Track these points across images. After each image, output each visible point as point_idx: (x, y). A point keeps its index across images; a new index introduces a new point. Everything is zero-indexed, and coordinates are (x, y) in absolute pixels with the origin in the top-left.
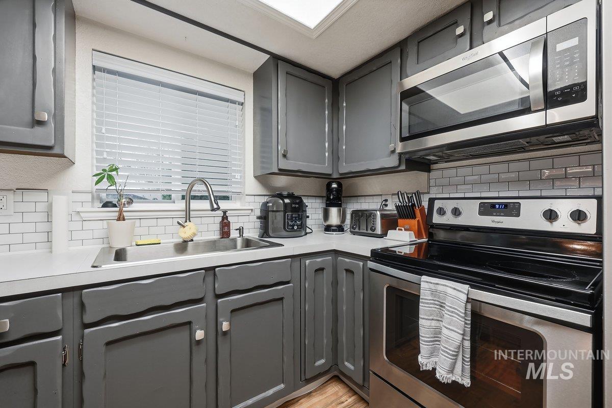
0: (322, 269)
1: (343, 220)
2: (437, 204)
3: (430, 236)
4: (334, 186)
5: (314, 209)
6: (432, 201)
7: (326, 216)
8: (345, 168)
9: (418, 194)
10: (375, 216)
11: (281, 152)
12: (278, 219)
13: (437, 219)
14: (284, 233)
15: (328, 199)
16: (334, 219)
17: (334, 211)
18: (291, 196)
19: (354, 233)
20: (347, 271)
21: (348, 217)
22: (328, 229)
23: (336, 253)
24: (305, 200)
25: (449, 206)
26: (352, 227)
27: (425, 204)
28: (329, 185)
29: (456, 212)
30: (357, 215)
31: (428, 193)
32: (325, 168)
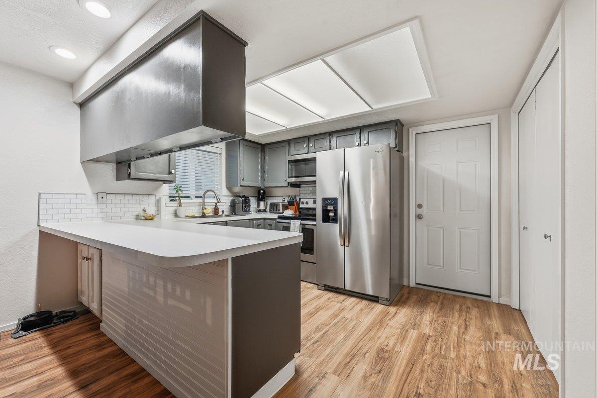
0: (260, 225)
1: (266, 207)
2: (302, 200)
3: (300, 212)
4: (262, 192)
5: (253, 202)
6: (300, 199)
7: (258, 205)
8: (267, 184)
9: (295, 196)
10: (280, 205)
11: (242, 178)
12: (239, 206)
13: (301, 206)
14: (242, 212)
15: (259, 197)
16: (262, 207)
17: (262, 203)
18: (244, 196)
19: (271, 213)
20: (269, 225)
21: (268, 206)
22: (259, 211)
23: (265, 219)
24: (250, 198)
25: (305, 200)
26: (270, 210)
27: (298, 200)
28: (259, 192)
29: (307, 203)
30: (272, 204)
31: (300, 196)
32: (259, 184)
